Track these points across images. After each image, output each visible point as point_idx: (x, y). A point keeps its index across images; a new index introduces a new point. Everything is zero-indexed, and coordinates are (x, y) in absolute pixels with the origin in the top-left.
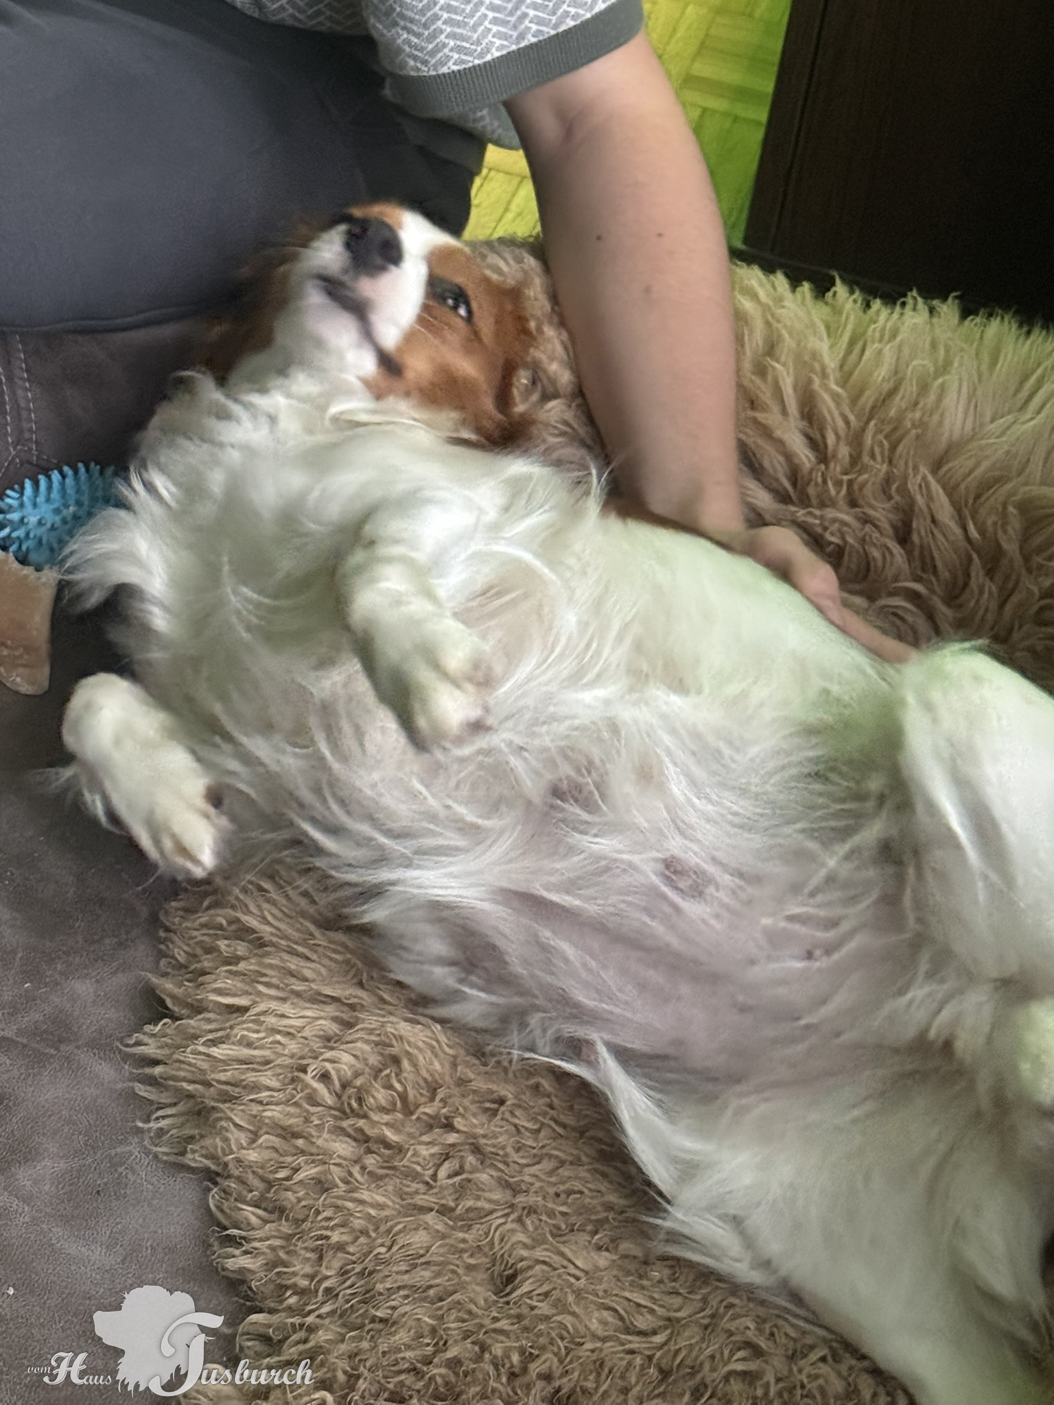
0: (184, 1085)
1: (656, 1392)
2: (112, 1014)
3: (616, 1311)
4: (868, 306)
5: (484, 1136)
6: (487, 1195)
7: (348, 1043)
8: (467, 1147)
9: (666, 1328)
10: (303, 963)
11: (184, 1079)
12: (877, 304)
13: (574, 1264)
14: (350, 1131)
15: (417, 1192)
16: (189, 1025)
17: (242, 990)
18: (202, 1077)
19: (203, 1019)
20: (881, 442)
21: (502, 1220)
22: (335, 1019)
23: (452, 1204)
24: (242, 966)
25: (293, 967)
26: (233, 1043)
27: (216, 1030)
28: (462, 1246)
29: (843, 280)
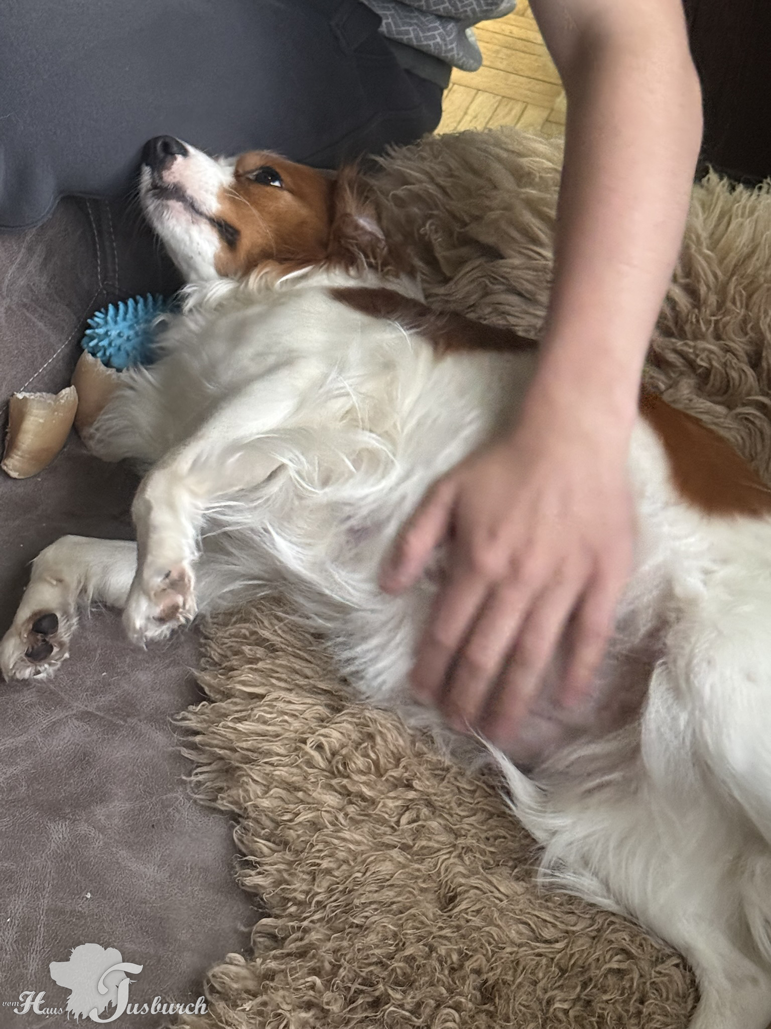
0: (217, 750)
1: (557, 985)
2: (165, 697)
3: (529, 925)
4: (733, 189)
5: (435, 794)
6: (437, 838)
7: (336, 723)
8: (422, 802)
9: (565, 938)
10: (304, 664)
11: (217, 746)
12: (740, 188)
13: (499, 890)
14: (337, 788)
15: (385, 834)
16: (221, 707)
17: (260, 682)
18: (230, 745)
19: (231, 703)
20: (741, 292)
21: (447, 856)
22: (327, 706)
23: (411, 843)
24: (260, 665)
25: (298, 667)
26: (253, 721)
27: (241, 711)
28: (418, 873)
29: (716, 170)
